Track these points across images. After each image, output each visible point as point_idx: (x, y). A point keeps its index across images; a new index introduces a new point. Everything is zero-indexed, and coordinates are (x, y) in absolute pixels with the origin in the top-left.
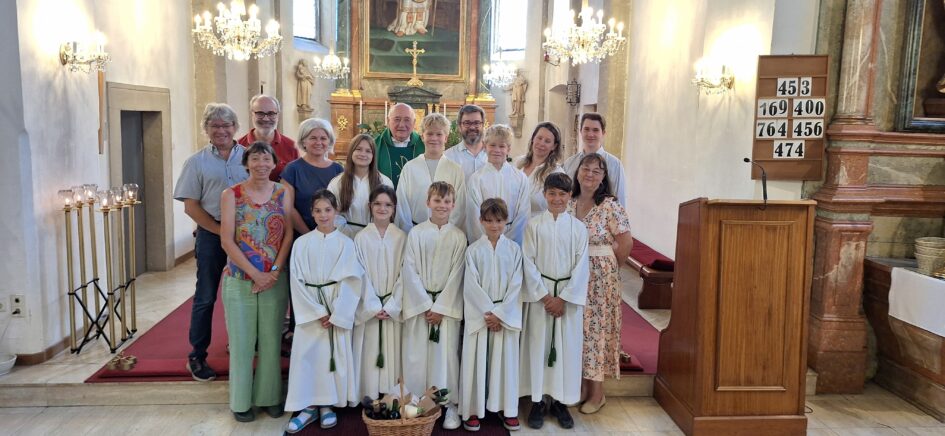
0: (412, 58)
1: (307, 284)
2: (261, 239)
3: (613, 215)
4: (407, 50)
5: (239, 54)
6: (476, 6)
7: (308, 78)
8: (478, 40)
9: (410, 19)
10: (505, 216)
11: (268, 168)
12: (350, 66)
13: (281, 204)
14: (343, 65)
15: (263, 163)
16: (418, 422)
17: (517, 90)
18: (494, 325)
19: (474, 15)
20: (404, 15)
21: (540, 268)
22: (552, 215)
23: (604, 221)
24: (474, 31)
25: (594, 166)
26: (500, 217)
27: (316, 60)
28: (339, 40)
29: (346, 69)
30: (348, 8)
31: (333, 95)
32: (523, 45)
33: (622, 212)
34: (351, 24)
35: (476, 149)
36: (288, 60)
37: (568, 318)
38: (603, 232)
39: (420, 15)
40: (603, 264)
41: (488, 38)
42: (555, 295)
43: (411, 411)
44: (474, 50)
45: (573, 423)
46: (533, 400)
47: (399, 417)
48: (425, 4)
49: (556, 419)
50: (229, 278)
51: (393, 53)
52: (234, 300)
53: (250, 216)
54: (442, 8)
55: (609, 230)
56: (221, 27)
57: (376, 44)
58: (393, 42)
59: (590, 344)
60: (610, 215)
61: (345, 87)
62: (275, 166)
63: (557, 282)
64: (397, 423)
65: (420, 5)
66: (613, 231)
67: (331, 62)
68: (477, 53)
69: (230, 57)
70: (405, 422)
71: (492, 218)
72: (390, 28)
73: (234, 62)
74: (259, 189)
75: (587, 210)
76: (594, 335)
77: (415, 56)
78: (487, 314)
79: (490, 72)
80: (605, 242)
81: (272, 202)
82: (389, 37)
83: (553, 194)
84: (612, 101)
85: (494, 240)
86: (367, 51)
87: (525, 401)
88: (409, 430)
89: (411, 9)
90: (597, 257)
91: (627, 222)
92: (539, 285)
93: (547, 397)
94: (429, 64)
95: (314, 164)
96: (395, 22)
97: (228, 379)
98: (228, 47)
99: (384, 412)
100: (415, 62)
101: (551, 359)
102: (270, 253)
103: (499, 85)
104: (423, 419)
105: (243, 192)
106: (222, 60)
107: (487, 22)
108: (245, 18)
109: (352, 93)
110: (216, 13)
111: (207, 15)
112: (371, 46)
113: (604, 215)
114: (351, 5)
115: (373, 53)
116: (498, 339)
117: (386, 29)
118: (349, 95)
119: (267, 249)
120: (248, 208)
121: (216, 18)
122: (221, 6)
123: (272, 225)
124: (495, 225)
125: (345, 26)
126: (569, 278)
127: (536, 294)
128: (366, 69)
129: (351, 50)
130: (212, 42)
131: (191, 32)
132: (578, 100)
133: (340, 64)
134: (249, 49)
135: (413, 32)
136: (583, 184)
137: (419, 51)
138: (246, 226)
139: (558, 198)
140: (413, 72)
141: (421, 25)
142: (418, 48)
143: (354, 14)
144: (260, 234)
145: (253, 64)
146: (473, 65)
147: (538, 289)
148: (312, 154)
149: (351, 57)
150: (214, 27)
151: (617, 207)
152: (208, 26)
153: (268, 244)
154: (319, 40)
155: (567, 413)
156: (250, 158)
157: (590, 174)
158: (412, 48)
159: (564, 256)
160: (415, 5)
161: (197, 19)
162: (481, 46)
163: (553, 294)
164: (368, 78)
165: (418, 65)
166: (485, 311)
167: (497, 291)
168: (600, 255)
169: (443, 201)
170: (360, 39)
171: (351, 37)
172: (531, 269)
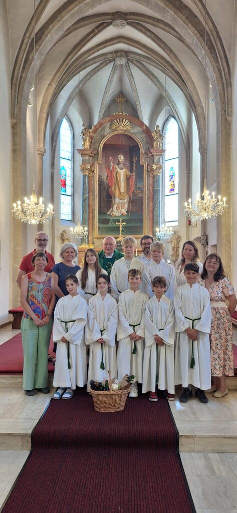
0: (119, 227)
1: (62, 321)
2: (40, 299)
3: (226, 285)
4: (117, 223)
5: (34, 222)
6: (152, 200)
7: (67, 239)
8: (153, 216)
9: (118, 208)
10: (165, 285)
11: (44, 264)
12: (88, 231)
13: (50, 283)
14: (84, 231)
15: (42, 262)
16: (119, 393)
17: (175, 242)
18: (159, 342)
19: (151, 205)
20: (115, 207)
21: (184, 313)
22: (189, 285)
23: (221, 289)
24: (151, 212)
25: (214, 260)
26: (162, 285)
27: (72, 229)
28: (82, 220)
29: (86, 233)
30: (87, 204)
31: (80, 247)
32: (177, 219)
33: (230, 284)
34: (89, 212)
35: (150, 257)
36: (58, 230)
37: (201, 342)
38: (220, 295)
39: (123, 207)
40: (221, 311)
41: (158, 216)
42: (193, 328)
43: (115, 386)
44: (151, 222)
45: (207, 400)
46: (183, 386)
47: (109, 390)
48: (126, 200)
49: (198, 399)
50: (25, 319)
51: (110, 225)
52: (27, 330)
53: (35, 288)
54: (134, 202)
55: (224, 294)
56: (25, 209)
57: (101, 221)
58: (110, 220)
59: (216, 356)
60: (224, 285)
61: (85, 243)
62: (47, 264)
63: (193, 321)
64: (107, 392)
65: (123, 201)
66: (226, 294)
67: (78, 229)
68: (153, 224)
69: (29, 223)
70: (112, 392)
71: (158, 285)
72: (108, 213)
73: (31, 225)
74: (39, 275)
75: (211, 283)
76: (217, 351)
77: (121, 226)
78: (155, 336)
79: (159, 232)
80: (222, 300)
81: (46, 281)
82: (108, 217)
83: (189, 273)
84: (224, 241)
85: (159, 297)
86: (97, 224)
87: (178, 388)
88: (114, 397)
89: (119, 203)
90: (218, 308)
91: (233, 290)
92: (184, 322)
93: (191, 386)
94: (128, 230)
95: (68, 265)
96: (111, 210)
97: (22, 375)
98: (28, 218)
99: (101, 388)
100: (121, 229)
101: (192, 364)
102: (44, 306)
103: (164, 238)
104: (121, 391)
105: (31, 276)
106: (25, 225)
107: (157, 207)
108: (37, 204)
109: (89, 246)
110: (23, 202)
111: (19, 202)
112: (99, 222)
113: (221, 286)
114: (89, 203)
115: (100, 226)
116: (162, 349)
117: (106, 214)
118: (87, 247)
119: (43, 305)
120: (34, 284)
121: (23, 205)
122: (26, 199)
123: (46, 292)
124: (159, 289)
125: (86, 213)
126: (200, 319)
127: (182, 327)
128: (96, 233)
129: (89, 224)
130: (21, 216)
131: (11, 211)
132: (207, 244)
133: (83, 231)
134: (38, 219)
135: (120, 214)
136: (208, 269)
137: (123, 223)
138: (34, 293)
139: (192, 275)
140: (119, 234)
141: (124, 211)
142: (123, 222)
143: (90, 207)
144: (40, 297)
145: (40, 226)
146: (151, 229)
147: (183, 324)
148: (67, 260)
149: (89, 228)
150: (22, 209)
151: (227, 281)
152: (20, 207)
153: (43, 302)
154: (73, 221)
155: (204, 395)
156: (36, 259)
157: (212, 264)
158: (119, 222)
159: (196, 307)
160: (121, 201)
161: (15, 205)
162: (155, 220)
163: (191, 327)
164: (97, 238)
165: (122, 231)
166: (155, 334)
167: (160, 323)
168: (219, 307)
169: (135, 279)
170: (93, 219)
171: (89, 218)
172: (179, 314)
